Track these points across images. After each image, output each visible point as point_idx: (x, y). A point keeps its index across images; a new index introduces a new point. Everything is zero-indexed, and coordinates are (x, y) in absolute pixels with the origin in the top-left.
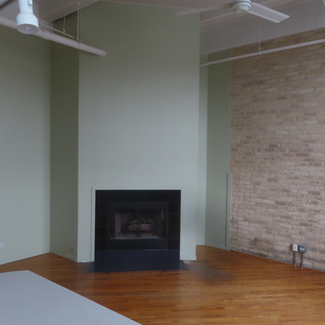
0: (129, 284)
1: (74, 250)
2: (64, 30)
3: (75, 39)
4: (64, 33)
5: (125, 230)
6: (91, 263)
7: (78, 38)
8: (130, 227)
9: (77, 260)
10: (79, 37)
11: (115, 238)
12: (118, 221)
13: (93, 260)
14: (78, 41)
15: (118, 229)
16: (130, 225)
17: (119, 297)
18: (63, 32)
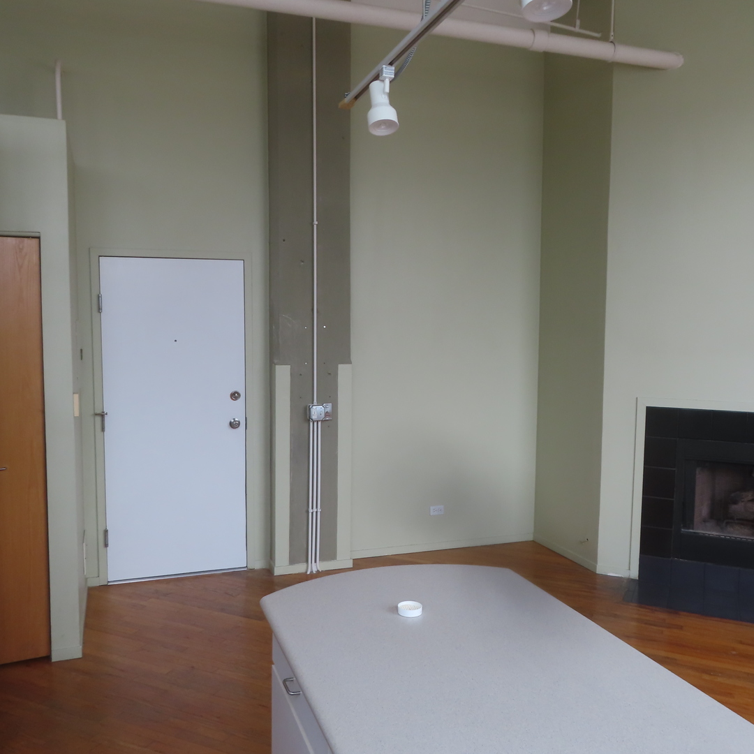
0: (734, 653)
1: (590, 543)
2: (578, 22)
3: (605, 38)
4: (577, 29)
5: (720, 513)
6: (631, 581)
7: (612, 34)
8: (738, 508)
9: (595, 567)
10: (614, 31)
11: (693, 529)
12: (704, 490)
13: (634, 573)
14: (611, 42)
15: (702, 508)
16: (735, 502)
17: (706, 677)
18: (575, 27)
